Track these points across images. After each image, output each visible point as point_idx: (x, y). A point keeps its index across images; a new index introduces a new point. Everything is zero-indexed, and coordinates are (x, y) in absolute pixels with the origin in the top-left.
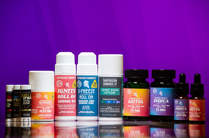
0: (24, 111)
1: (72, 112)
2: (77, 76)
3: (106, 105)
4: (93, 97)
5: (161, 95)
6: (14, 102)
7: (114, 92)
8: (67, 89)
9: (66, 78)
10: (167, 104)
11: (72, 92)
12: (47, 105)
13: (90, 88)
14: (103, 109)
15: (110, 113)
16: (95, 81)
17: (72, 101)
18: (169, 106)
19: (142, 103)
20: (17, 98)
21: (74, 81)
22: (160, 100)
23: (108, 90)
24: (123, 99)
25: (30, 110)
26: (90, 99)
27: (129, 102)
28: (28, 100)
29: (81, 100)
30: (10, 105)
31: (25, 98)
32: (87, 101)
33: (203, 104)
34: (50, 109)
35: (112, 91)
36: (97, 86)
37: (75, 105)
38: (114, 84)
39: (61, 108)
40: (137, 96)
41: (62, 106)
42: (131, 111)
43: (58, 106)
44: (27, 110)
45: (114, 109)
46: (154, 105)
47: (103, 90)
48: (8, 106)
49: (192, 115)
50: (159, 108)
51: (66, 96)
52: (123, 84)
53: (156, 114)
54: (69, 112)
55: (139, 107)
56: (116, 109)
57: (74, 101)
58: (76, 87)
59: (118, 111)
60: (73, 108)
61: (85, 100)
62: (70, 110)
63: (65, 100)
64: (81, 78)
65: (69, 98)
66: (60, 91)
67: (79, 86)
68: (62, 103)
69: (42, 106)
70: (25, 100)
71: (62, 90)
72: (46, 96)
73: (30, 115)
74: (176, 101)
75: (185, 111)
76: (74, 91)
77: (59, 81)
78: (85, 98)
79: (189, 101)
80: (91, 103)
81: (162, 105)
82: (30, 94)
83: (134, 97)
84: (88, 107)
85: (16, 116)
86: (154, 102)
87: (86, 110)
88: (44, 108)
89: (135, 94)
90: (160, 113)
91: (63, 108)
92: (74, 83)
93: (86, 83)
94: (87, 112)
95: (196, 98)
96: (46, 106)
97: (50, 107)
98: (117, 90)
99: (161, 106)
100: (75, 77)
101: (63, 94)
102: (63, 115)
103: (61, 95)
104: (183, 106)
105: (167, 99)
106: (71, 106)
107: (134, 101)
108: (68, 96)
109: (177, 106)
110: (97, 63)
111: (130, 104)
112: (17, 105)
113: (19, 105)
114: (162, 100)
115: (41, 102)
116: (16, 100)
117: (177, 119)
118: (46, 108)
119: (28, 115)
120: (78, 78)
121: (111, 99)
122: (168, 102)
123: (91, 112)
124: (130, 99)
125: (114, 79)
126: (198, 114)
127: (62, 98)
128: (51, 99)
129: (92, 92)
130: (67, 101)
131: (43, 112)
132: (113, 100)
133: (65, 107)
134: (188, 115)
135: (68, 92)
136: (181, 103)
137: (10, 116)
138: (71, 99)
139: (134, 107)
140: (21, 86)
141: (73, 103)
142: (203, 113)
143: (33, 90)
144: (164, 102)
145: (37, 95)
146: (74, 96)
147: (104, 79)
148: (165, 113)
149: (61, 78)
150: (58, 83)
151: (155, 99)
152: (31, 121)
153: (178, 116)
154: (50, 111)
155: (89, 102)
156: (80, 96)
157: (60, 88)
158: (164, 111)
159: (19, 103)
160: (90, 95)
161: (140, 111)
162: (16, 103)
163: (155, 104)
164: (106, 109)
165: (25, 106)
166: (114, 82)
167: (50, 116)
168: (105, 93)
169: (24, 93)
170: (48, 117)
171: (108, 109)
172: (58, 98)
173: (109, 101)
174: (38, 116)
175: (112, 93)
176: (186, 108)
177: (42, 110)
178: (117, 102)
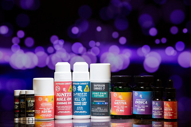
0: (29, 112)
1: (68, 112)
2: (72, 82)
3: (96, 106)
4: (85, 99)
5: (141, 98)
6: (21, 104)
7: (103, 95)
8: (64, 93)
9: (63, 84)
10: (146, 105)
11: (68, 95)
12: (48, 106)
13: (83, 92)
14: (94, 109)
15: (100, 113)
16: (87, 86)
17: (68, 103)
18: (148, 106)
19: (126, 104)
20: (23, 101)
21: (70, 87)
22: (140, 101)
23: (98, 93)
24: (111, 101)
25: (33, 111)
26: (83, 101)
27: (115, 103)
28: (32, 102)
29: (75, 102)
30: (18, 107)
31: (30, 101)
32: (80, 103)
33: (175, 105)
34: (50, 110)
35: (101, 94)
36: (89, 90)
37: (71, 106)
38: (102, 88)
39: (60, 109)
40: (122, 98)
41: (60, 107)
42: (117, 111)
43: (57, 107)
44: (31, 111)
45: (103, 109)
46: (136, 106)
47: (94, 93)
48: (16, 108)
49: (166, 114)
50: (139, 108)
51: (63, 99)
52: (110, 88)
53: (137, 113)
54: (66, 112)
55: (123, 108)
56: (104, 109)
57: (71, 103)
58: (72, 91)
59: (106, 111)
60: (69, 109)
61: (79, 102)
62: (67, 110)
63: (63, 102)
64: (75, 84)
65: (66, 100)
66: (58, 95)
67: (74, 90)
68: (60, 105)
69: (43, 108)
70: (29, 103)
71: (60, 94)
72: (46, 100)
73: (34, 115)
74: (153, 103)
75: (160, 111)
76: (70, 94)
77: (58, 87)
78: (79, 100)
79: (164, 103)
80: (84, 105)
81: (142, 105)
82: (33, 98)
83: (119, 99)
84: (82, 107)
85: (23, 116)
86: (136, 103)
87: (80, 111)
88: (45, 109)
89: (120, 97)
90: (140, 112)
91: (61, 109)
92: (70, 88)
93: (80, 88)
94: (81, 112)
95: (170, 100)
96: (46, 108)
97: (50, 108)
98: (105, 93)
99: (141, 107)
100: (71, 83)
101: (61, 97)
102: (61, 114)
103: (59, 98)
104: (159, 107)
105: (146, 101)
106: (67, 107)
107: (119, 102)
108: (65, 98)
109: (154, 107)
110: (89, 71)
111: (115, 105)
112: (23, 107)
113: (25, 107)
114: (142, 101)
115: (43, 104)
116: (22, 103)
117: (154, 118)
118: (46, 109)
119: (32, 115)
120: (73, 84)
121: (100, 101)
122: (147, 103)
123: (84, 112)
124: (116, 101)
125: (103, 84)
126: (171, 114)
127: (60, 100)
128: (51, 101)
129: (85, 95)
130: (64, 103)
131: (45, 112)
132: (102, 101)
133: (62, 108)
134: (163, 114)
135: (65, 95)
136: (157, 104)
137: (18, 116)
138: (67, 101)
139: (119, 107)
140: (26, 91)
141: (70, 105)
142: (175, 112)
143: (36, 95)
144: (143, 103)
145: (39, 98)
146: (70, 99)
147: (94, 84)
148: (144, 113)
149: (59, 84)
150: (56, 88)
151: (136, 101)
152: (35, 120)
153: (155, 115)
154: (50, 112)
155: (82, 103)
156: (75, 99)
157: (59, 92)
158: (143, 111)
159: (25, 105)
160: (83, 98)
161: (124, 111)
162: (22, 105)
163: (136, 104)
164: (97, 109)
165: (29, 108)
166: (103, 87)
167: (50, 116)
168: (95, 96)
169: (29, 97)
170: (48, 116)
171: (98, 109)
172: (57, 100)
173: (98, 102)
174: (40, 116)
175: (101, 96)
176: (161, 108)
177: (44, 111)
178: (106, 103)
